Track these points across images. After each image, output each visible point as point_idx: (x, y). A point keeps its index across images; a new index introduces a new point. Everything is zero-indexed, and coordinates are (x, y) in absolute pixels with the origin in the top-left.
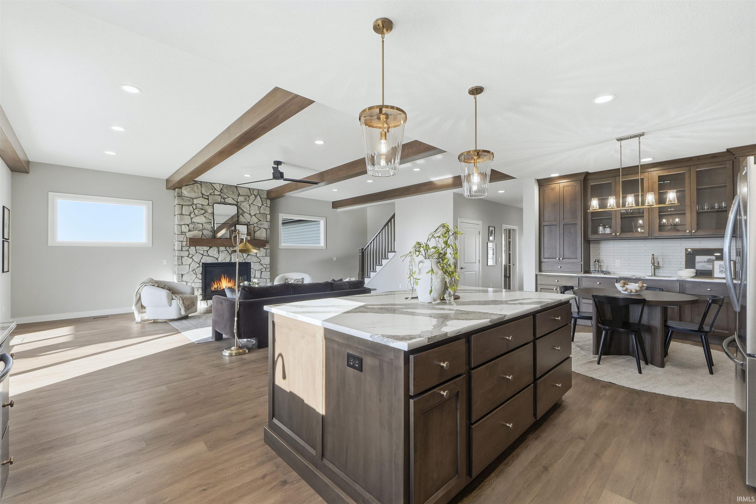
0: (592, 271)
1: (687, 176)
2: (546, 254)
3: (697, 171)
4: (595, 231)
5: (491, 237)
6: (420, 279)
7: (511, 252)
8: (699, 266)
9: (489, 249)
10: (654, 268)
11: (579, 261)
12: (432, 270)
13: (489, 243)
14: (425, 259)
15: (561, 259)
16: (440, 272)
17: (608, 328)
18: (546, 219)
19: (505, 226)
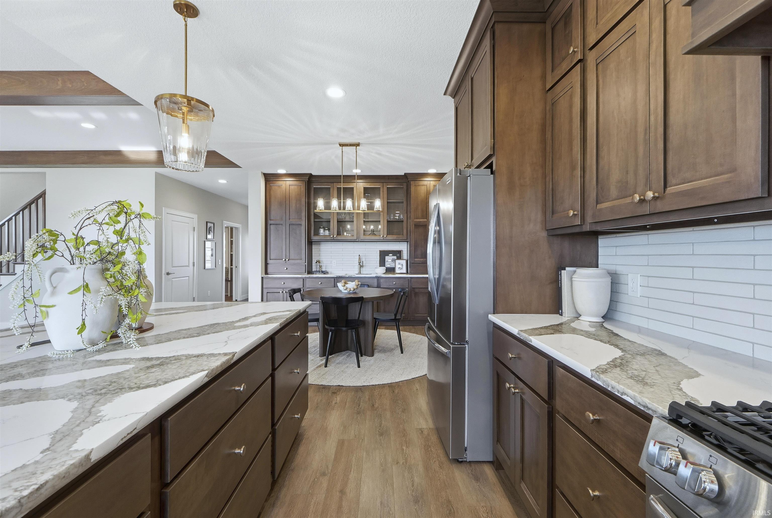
0: (314, 271)
1: (381, 190)
2: (272, 254)
3: (387, 188)
4: (317, 233)
5: (209, 236)
6: (53, 306)
7: (234, 253)
8: (388, 265)
9: (206, 249)
10: (360, 267)
11: (303, 263)
12: (86, 287)
13: (206, 242)
14: (71, 264)
15: (287, 260)
16: (105, 289)
17: (333, 329)
18: (272, 218)
19: (227, 223)
